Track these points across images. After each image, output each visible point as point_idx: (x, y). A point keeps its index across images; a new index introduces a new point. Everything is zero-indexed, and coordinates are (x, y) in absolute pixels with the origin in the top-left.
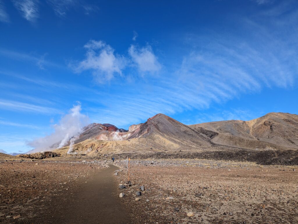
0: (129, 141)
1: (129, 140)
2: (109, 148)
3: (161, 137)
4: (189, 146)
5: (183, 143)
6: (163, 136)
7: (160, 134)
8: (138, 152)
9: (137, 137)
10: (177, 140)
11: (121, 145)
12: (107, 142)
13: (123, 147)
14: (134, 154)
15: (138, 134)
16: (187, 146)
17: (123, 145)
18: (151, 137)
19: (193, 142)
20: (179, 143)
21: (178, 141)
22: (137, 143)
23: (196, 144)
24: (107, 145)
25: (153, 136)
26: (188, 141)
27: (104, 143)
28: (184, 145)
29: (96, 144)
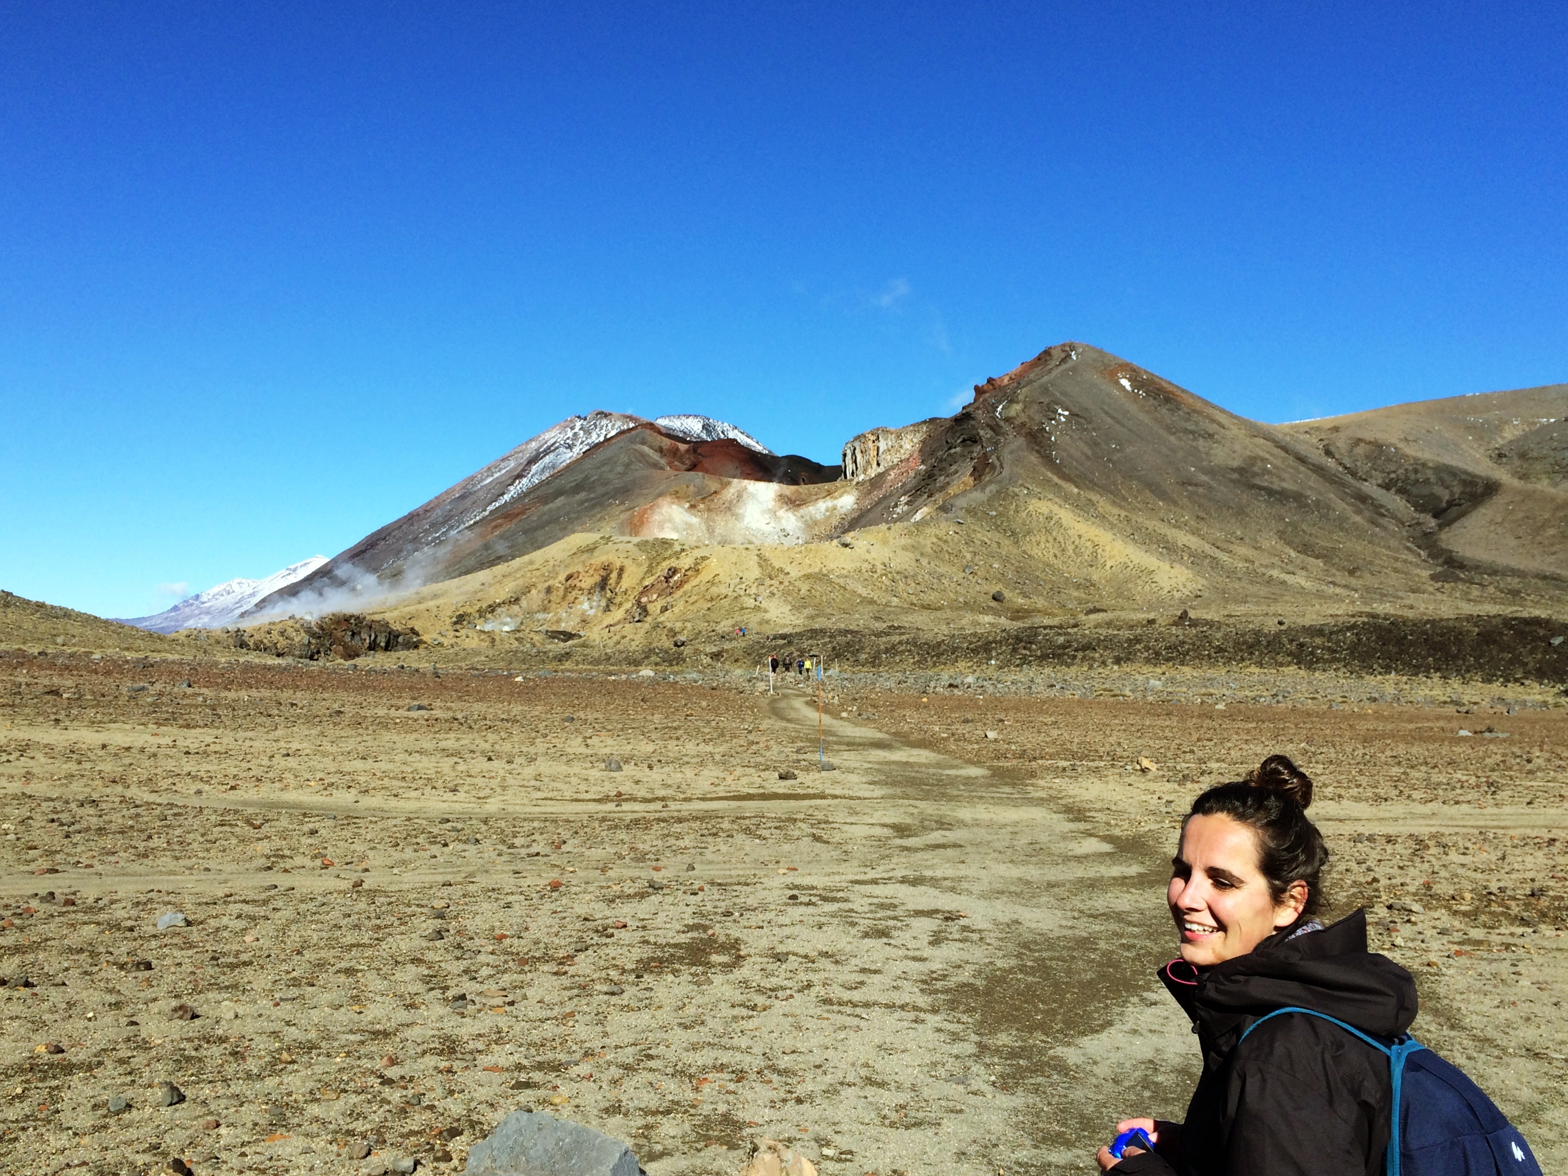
0: (846, 545)
1: (848, 538)
2: (714, 590)
3: (1066, 515)
4: (1270, 581)
5: (1223, 557)
6: (1083, 508)
7: (1067, 498)
8: (906, 620)
9: (900, 519)
10: (1183, 538)
11: (795, 572)
12: (698, 553)
13: (804, 588)
14: (878, 635)
15: (904, 499)
16: (1254, 576)
17: (808, 577)
18: (1000, 515)
19: (1306, 549)
20: (1196, 560)
21: (1193, 542)
22: (903, 561)
23: (1320, 563)
24: (705, 576)
25: (1017, 511)
26: (1266, 545)
27: (685, 562)
28: (1231, 573)
29: (627, 563)
